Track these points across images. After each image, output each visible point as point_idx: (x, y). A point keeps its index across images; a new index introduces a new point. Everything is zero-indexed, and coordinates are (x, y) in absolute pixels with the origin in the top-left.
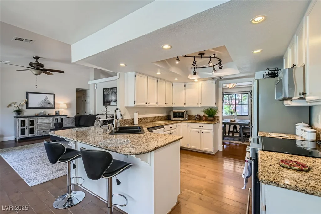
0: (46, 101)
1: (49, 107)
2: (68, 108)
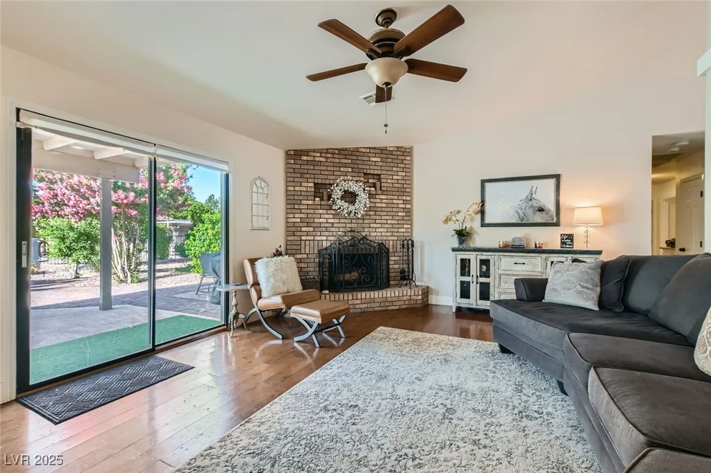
0: (530, 203)
1: (540, 221)
2: (606, 224)
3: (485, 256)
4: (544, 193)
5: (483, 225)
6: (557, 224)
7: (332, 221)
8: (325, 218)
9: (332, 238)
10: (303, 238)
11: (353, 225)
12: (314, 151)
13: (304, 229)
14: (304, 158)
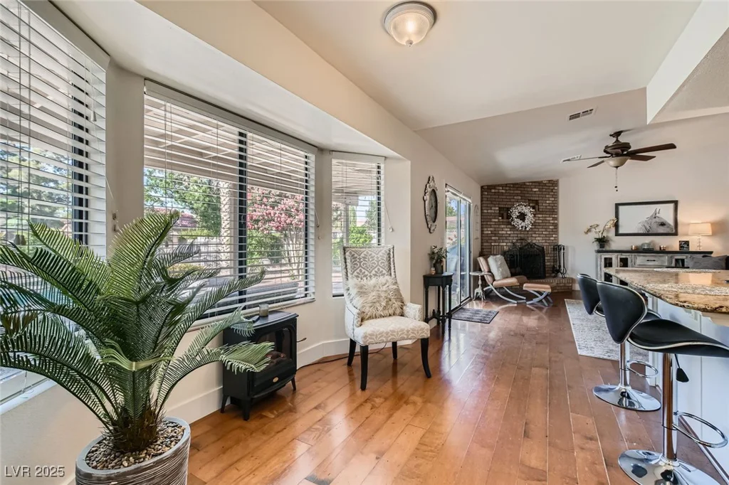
0: (655, 220)
1: (662, 232)
2: (714, 234)
3: (624, 256)
4: (666, 213)
5: (617, 234)
6: (676, 234)
7: (509, 233)
8: (506, 231)
9: (509, 244)
10: (493, 244)
11: (522, 236)
12: (499, 186)
13: (493, 238)
14: (493, 191)
